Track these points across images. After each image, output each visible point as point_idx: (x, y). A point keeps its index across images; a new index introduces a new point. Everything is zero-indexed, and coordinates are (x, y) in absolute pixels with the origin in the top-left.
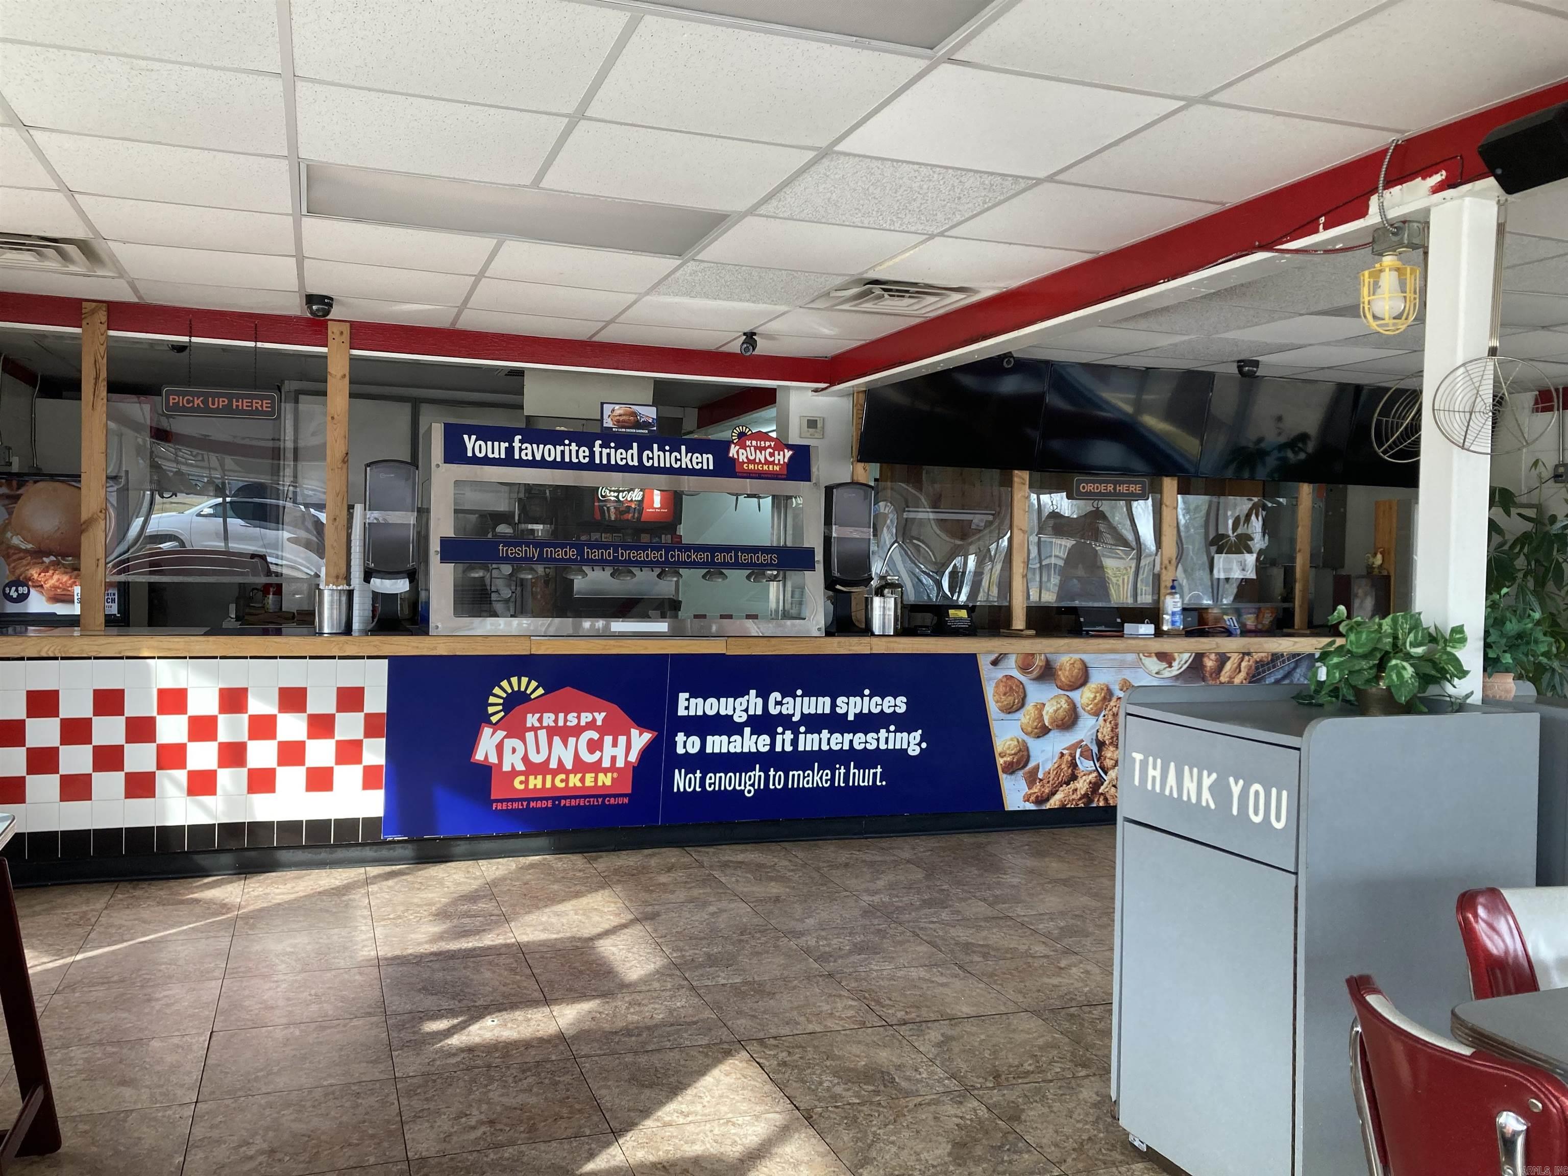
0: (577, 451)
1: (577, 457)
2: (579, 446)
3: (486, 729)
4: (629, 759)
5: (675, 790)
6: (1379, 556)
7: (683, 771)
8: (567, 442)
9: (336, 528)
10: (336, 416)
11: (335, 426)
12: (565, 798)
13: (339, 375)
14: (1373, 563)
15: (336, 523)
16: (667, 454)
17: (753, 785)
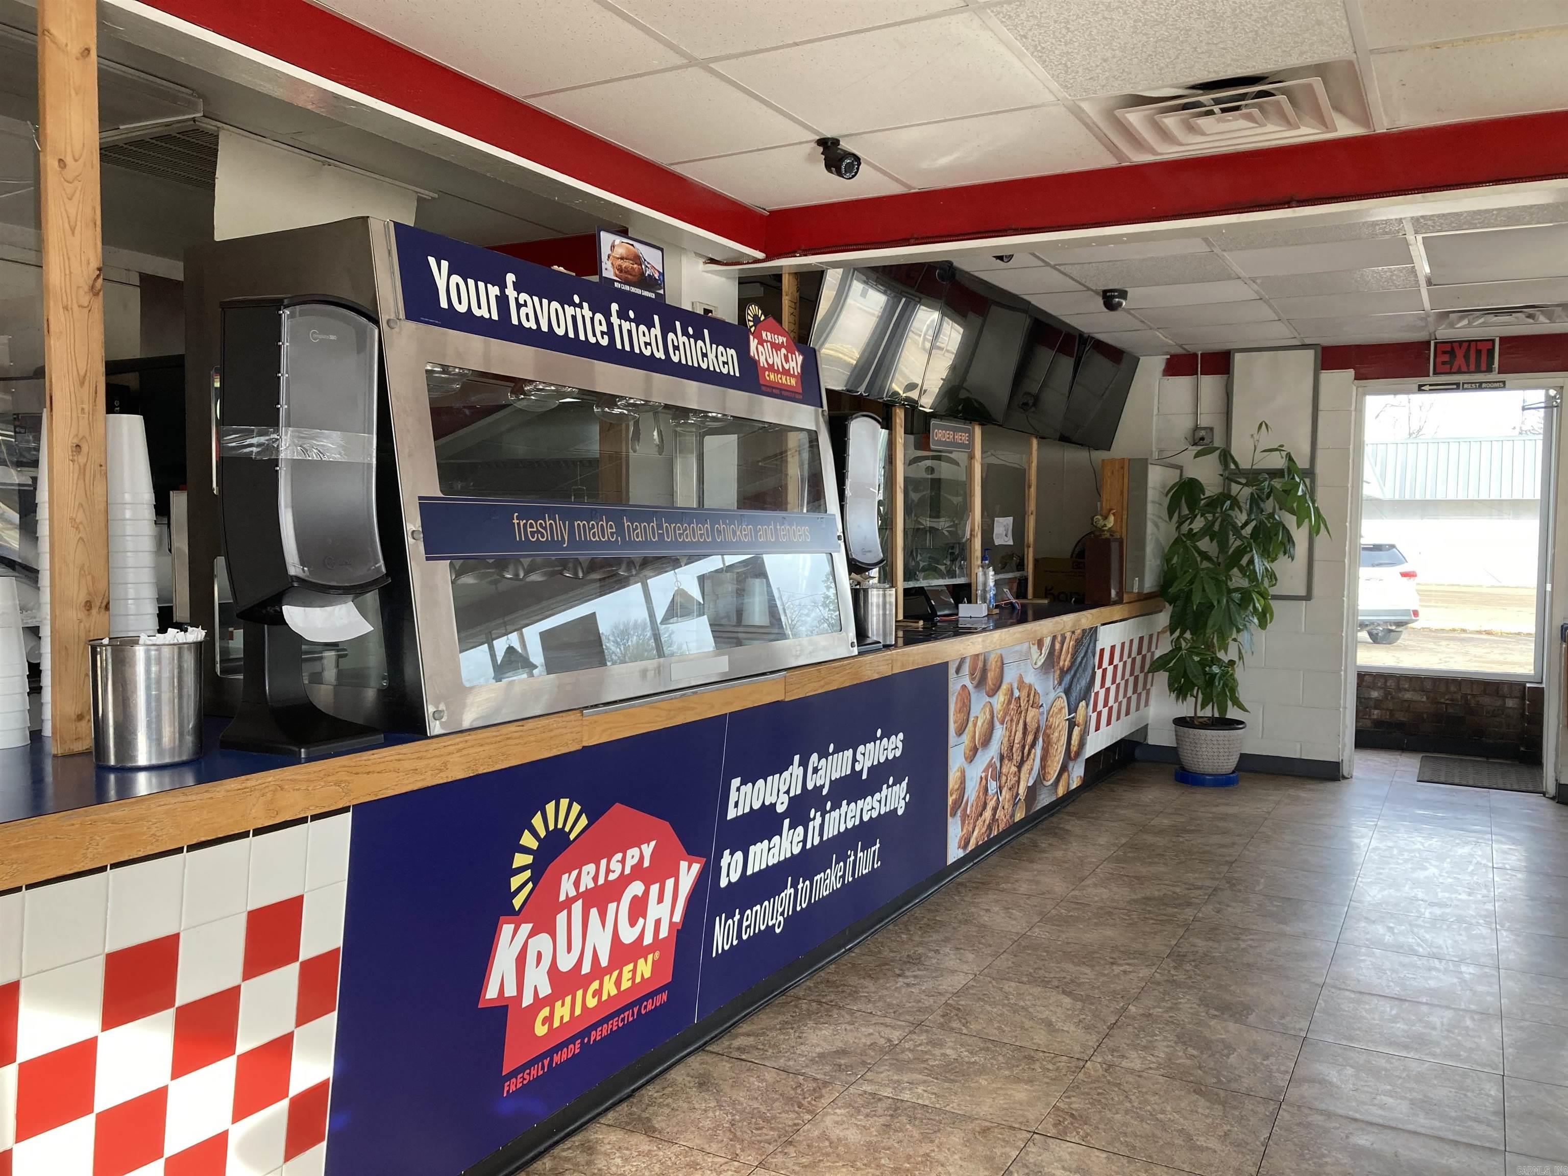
0: (592, 319)
1: (594, 335)
2: (594, 310)
3: (505, 926)
4: (674, 920)
5: (714, 955)
6: (1112, 518)
7: (724, 915)
8: (576, 299)
9: (83, 471)
10: (69, 160)
11: (69, 188)
12: (594, 1027)
13: (75, 49)
14: (1105, 525)
15: (82, 459)
16: (692, 340)
17: (782, 914)
